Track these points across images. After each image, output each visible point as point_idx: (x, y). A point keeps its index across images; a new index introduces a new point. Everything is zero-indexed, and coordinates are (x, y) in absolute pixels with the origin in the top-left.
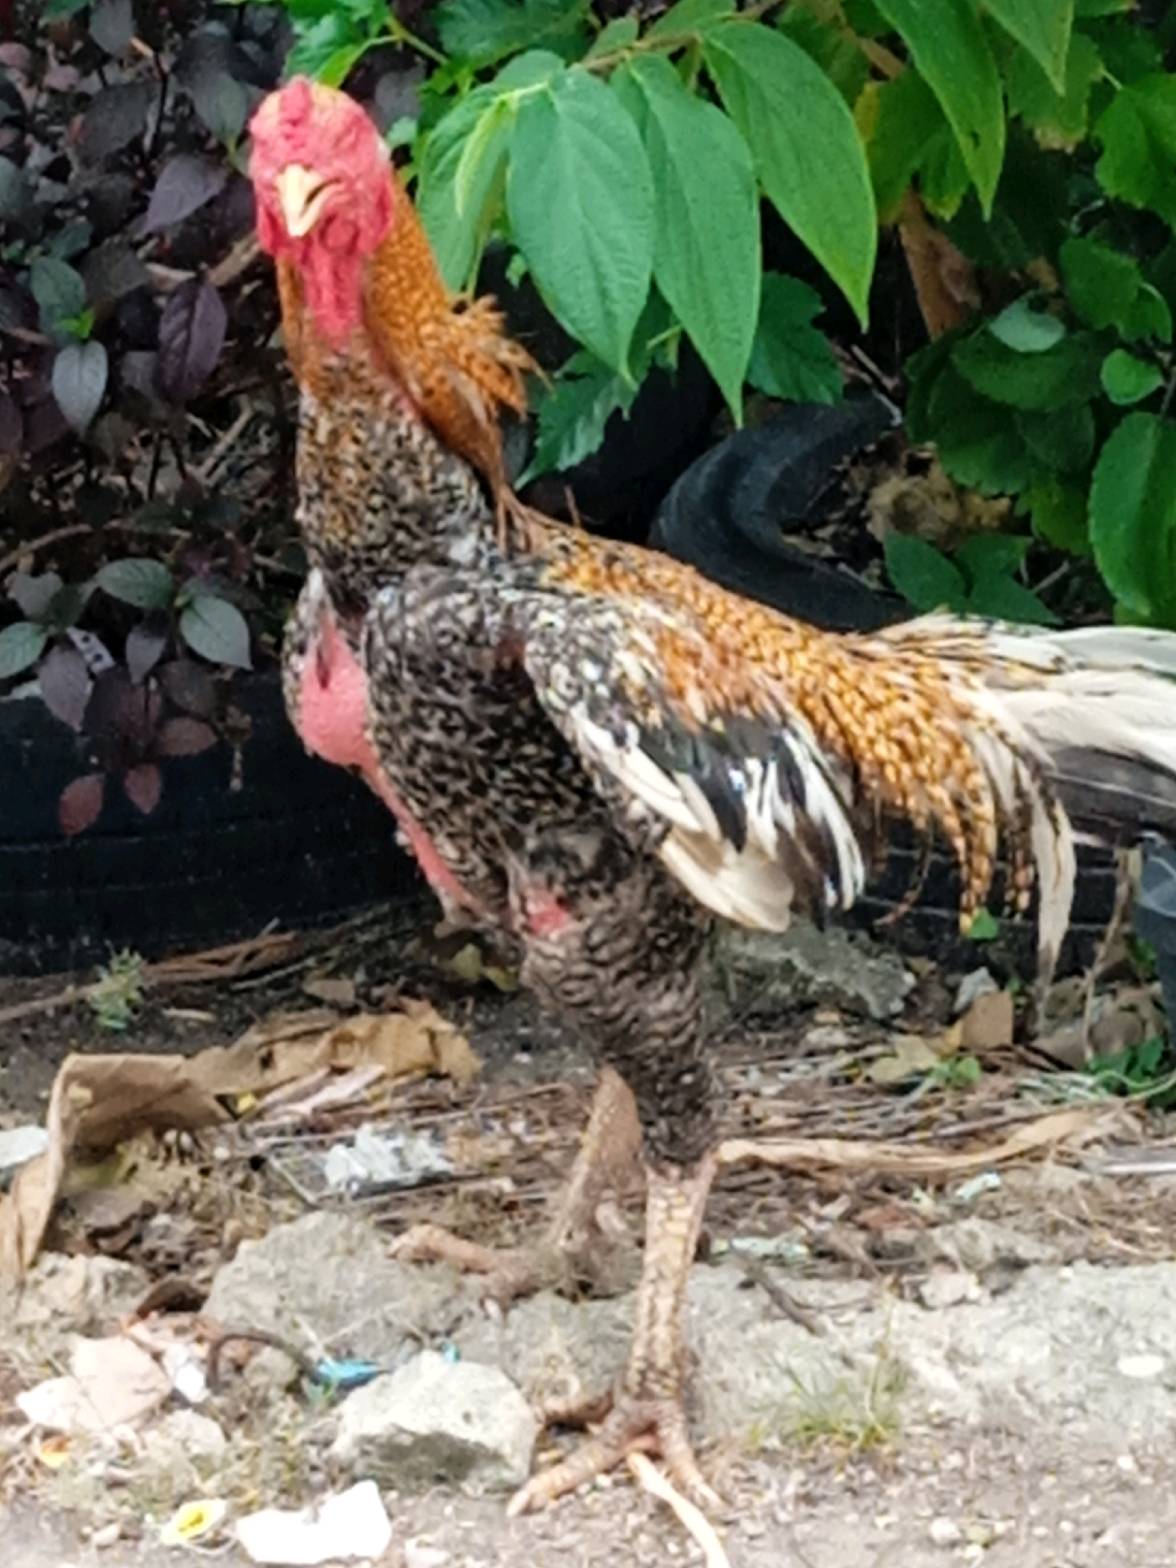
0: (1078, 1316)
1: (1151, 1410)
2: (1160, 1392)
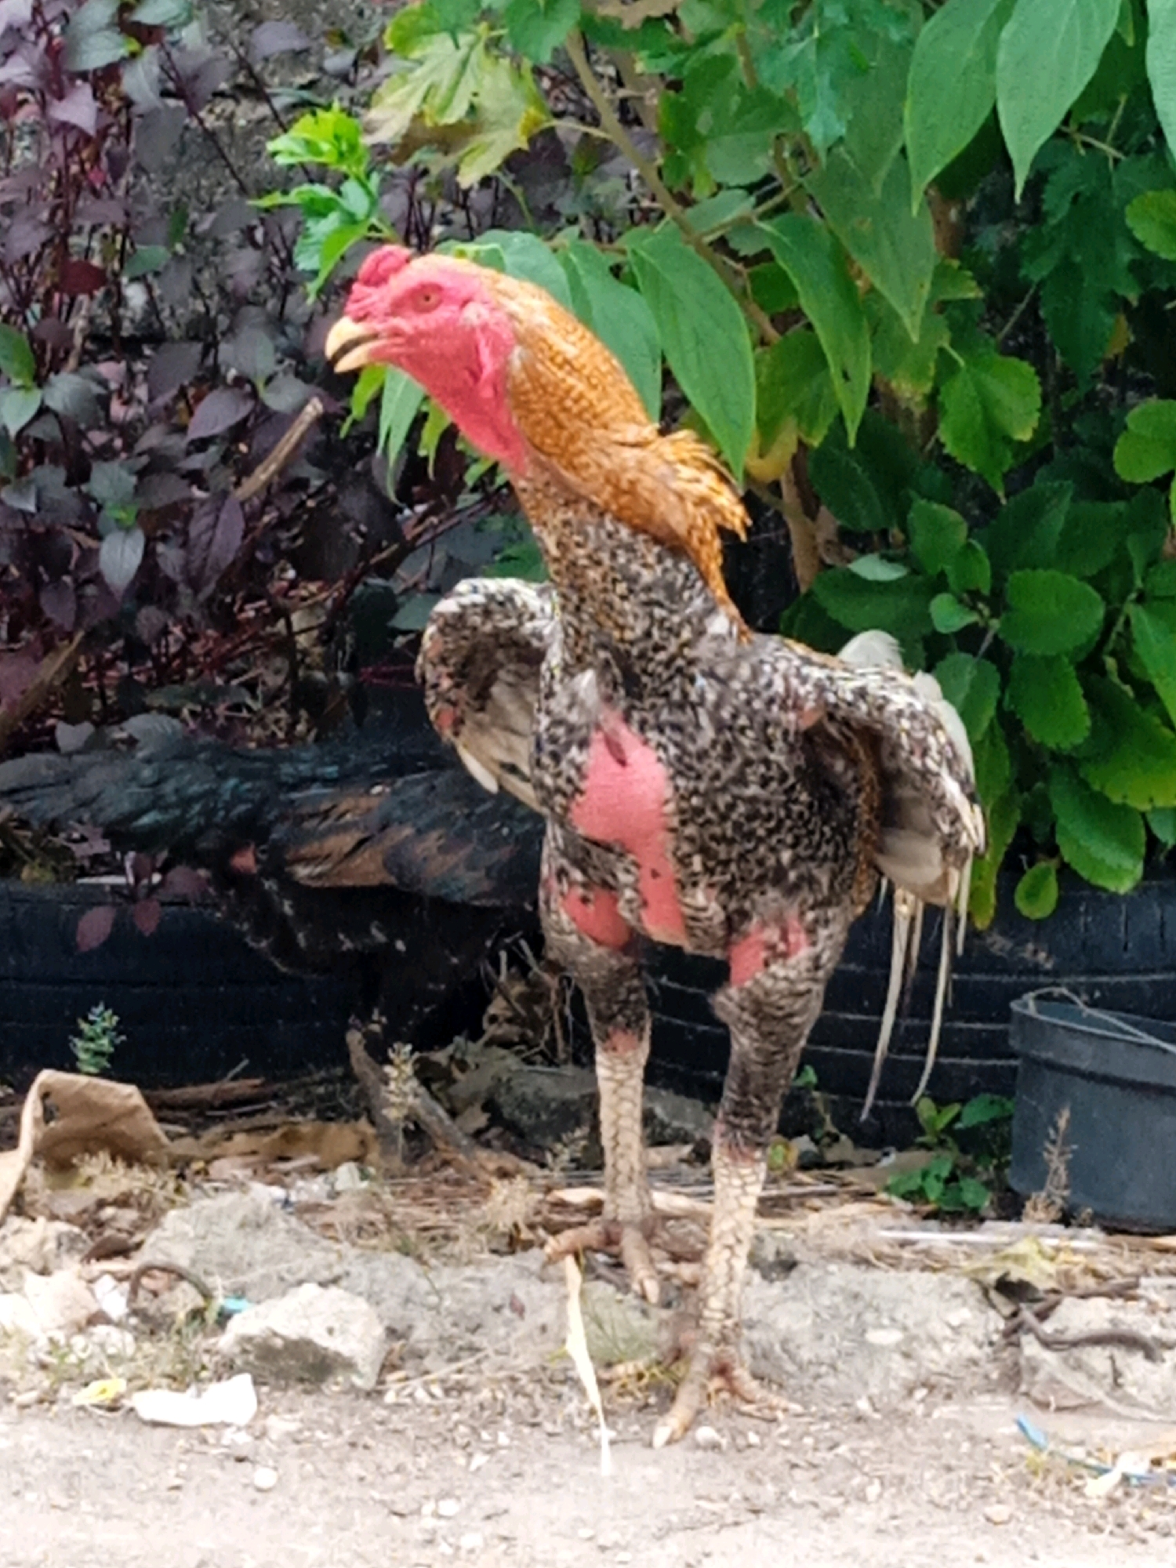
0: (838, 1299)
1: (888, 1371)
2: (897, 1357)
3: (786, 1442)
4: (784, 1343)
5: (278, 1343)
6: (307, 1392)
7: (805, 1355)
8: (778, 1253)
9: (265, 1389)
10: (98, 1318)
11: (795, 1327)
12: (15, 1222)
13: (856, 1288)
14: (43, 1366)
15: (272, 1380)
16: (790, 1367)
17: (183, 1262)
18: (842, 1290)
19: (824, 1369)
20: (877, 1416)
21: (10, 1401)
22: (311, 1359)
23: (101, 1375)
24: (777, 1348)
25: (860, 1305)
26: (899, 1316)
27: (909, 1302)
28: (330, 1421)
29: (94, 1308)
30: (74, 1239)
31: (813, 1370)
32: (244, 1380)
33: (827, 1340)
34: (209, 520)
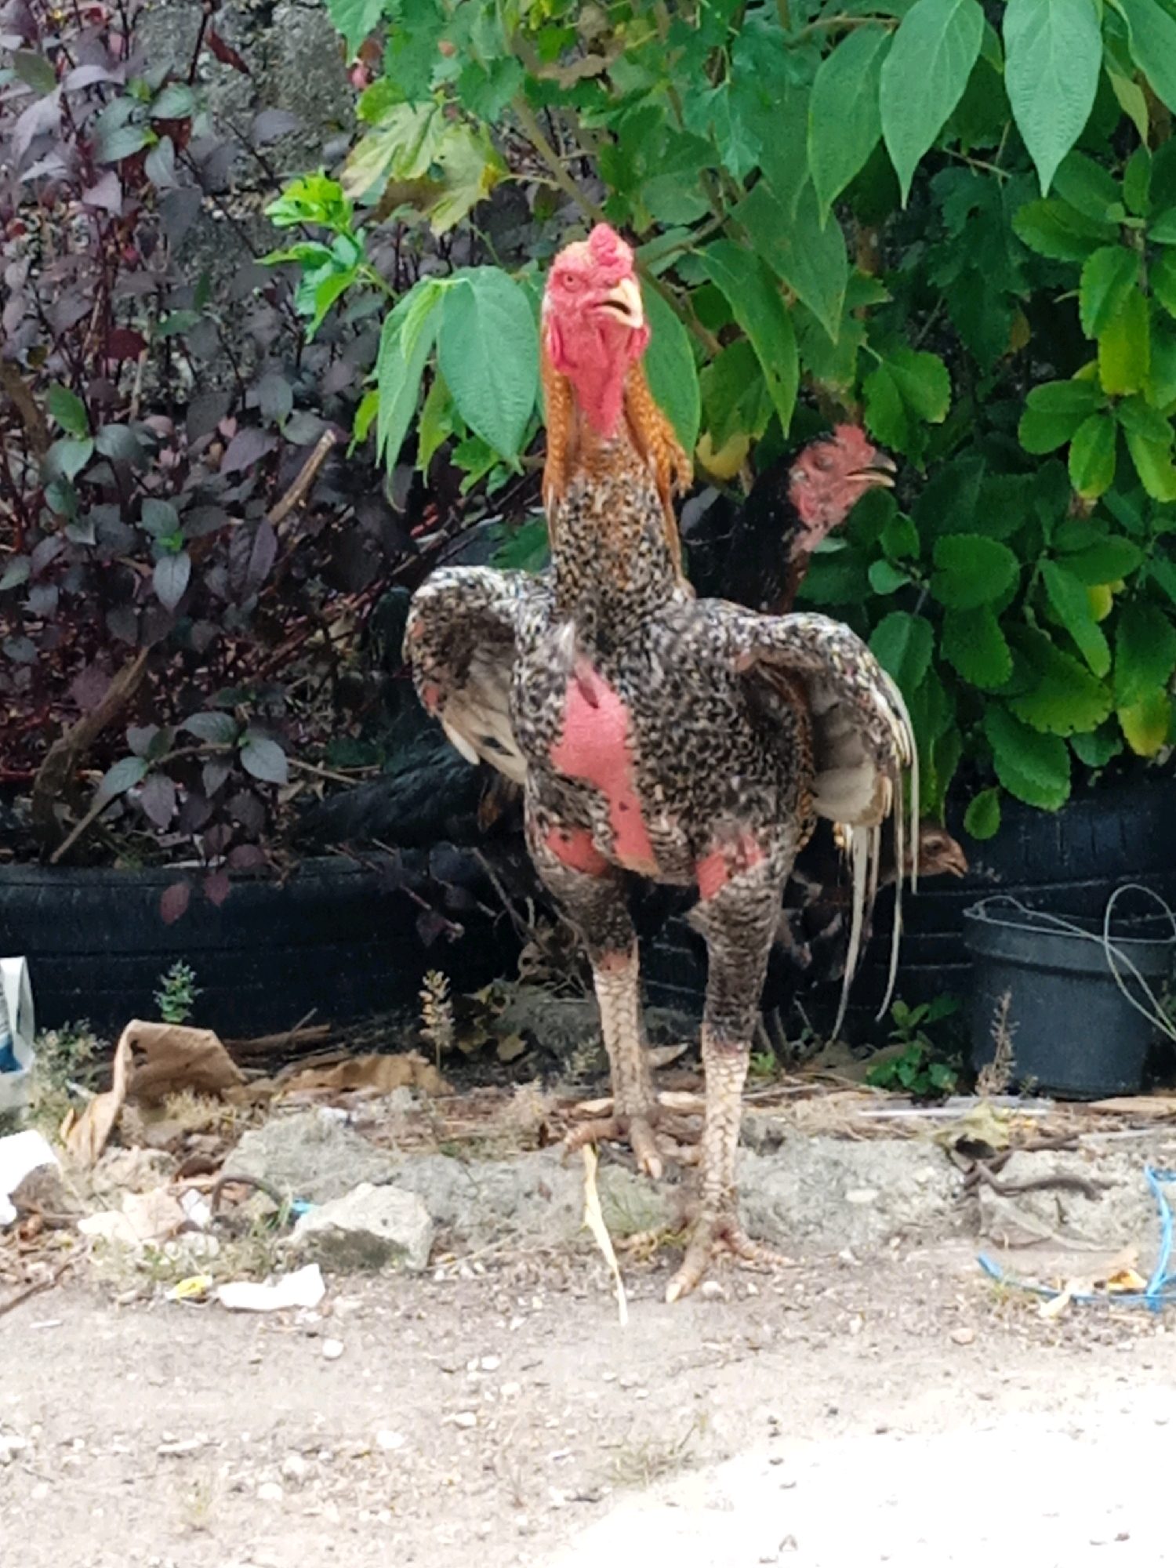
0: (821, 1167)
1: (866, 1225)
2: (874, 1212)
3: (780, 1290)
4: (776, 1206)
5: (341, 1235)
6: (368, 1276)
7: (795, 1216)
8: (768, 1132)
9: (332, 1276)
10: (185, 1227)
11: (785, 1194)
12: (113, 1152)
13: (835, 1156)
14: (140, 1269)
15: (337, 1268)
16: (782, 1227)
17: (258, 1175)
18: (824, 1159)
19: (811, 1228)
20: (858, 1263)
21: (112, 1300)
22: (369, 1248)
23: (190, 1273)
24: (770, 1212)
25: (840, 1171)
26: (873, 1177)
27: (882, 1165)
28: (387, 1298)
29: (183, 1218)
30: (164, 1164)
31: (802, 1229)
32: (313, 1269)
33: (812, 1203)
34: (246, 542)
